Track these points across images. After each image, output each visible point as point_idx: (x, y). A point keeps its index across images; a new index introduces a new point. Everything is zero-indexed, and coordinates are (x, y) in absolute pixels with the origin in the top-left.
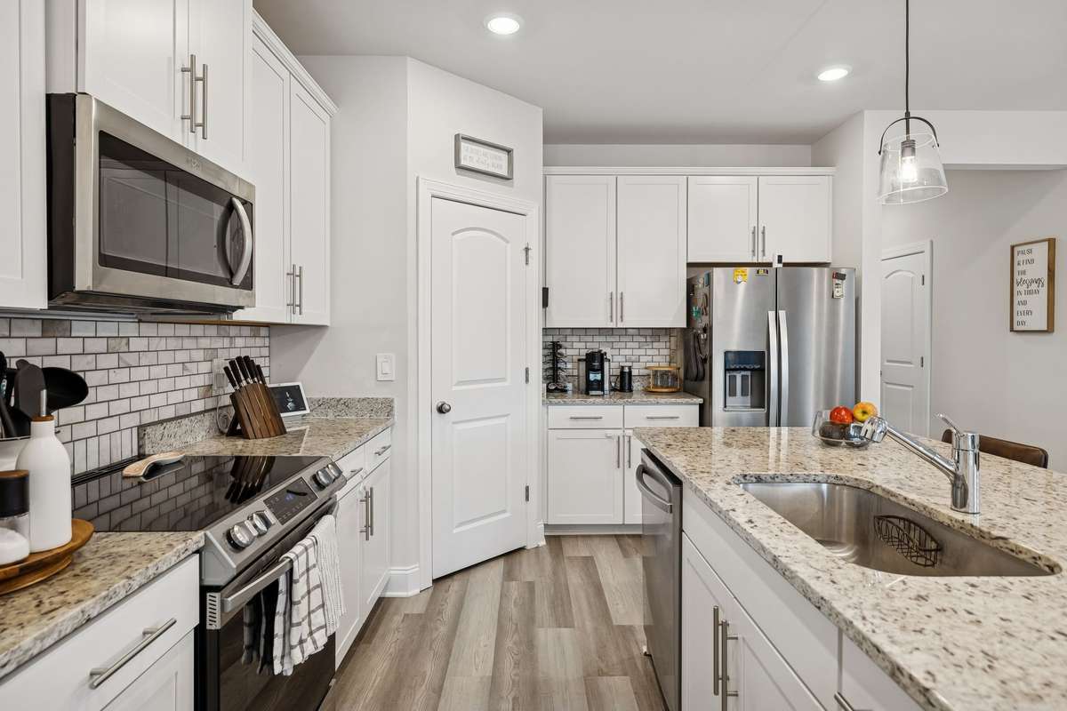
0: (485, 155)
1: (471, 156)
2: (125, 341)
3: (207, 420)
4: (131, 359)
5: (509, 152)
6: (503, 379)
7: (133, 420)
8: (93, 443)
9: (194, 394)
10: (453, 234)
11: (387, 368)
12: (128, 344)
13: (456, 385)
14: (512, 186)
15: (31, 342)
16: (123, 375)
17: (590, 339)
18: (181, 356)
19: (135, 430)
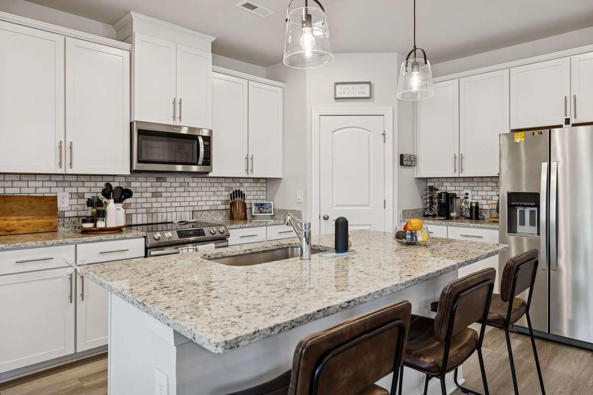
0: (353, 88)
1: (342, 91)
2: (187, 184)
3: (224, 213)
4: (190, 189)
5: (369, 83)
6: (368, 206)
7: (191, 209)
8: (174, 214)
9: (220, 203)
10: (333, 132)
11: (300, 197)
12: (188, 184)
13: (335, 206)
14: (373, 101)
15: (153, 183)
16: (187, 194)
17: (458, 184)
18: (212, 189)
19: (191, 212)
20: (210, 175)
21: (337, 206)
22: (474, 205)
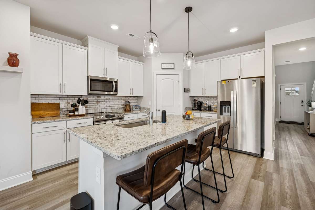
0: (168, 65)
1: (165, 66)
2: (109, 98)
3: (123, 109)
4: (110, 100)
5: (174, 63)
6: (173, 106)
7: (111, 107)
8: (104, 109)
9: (121, 105)
10: (161, 80)
11: (150, 103)
14: (175, 70)
15: (96, 98)
16: (109, 102)
17: (204, 99)
18: (118, 100)
19: (110, 109)
20: (117, 95)
21: (163, 106)
22: (209, 106)
